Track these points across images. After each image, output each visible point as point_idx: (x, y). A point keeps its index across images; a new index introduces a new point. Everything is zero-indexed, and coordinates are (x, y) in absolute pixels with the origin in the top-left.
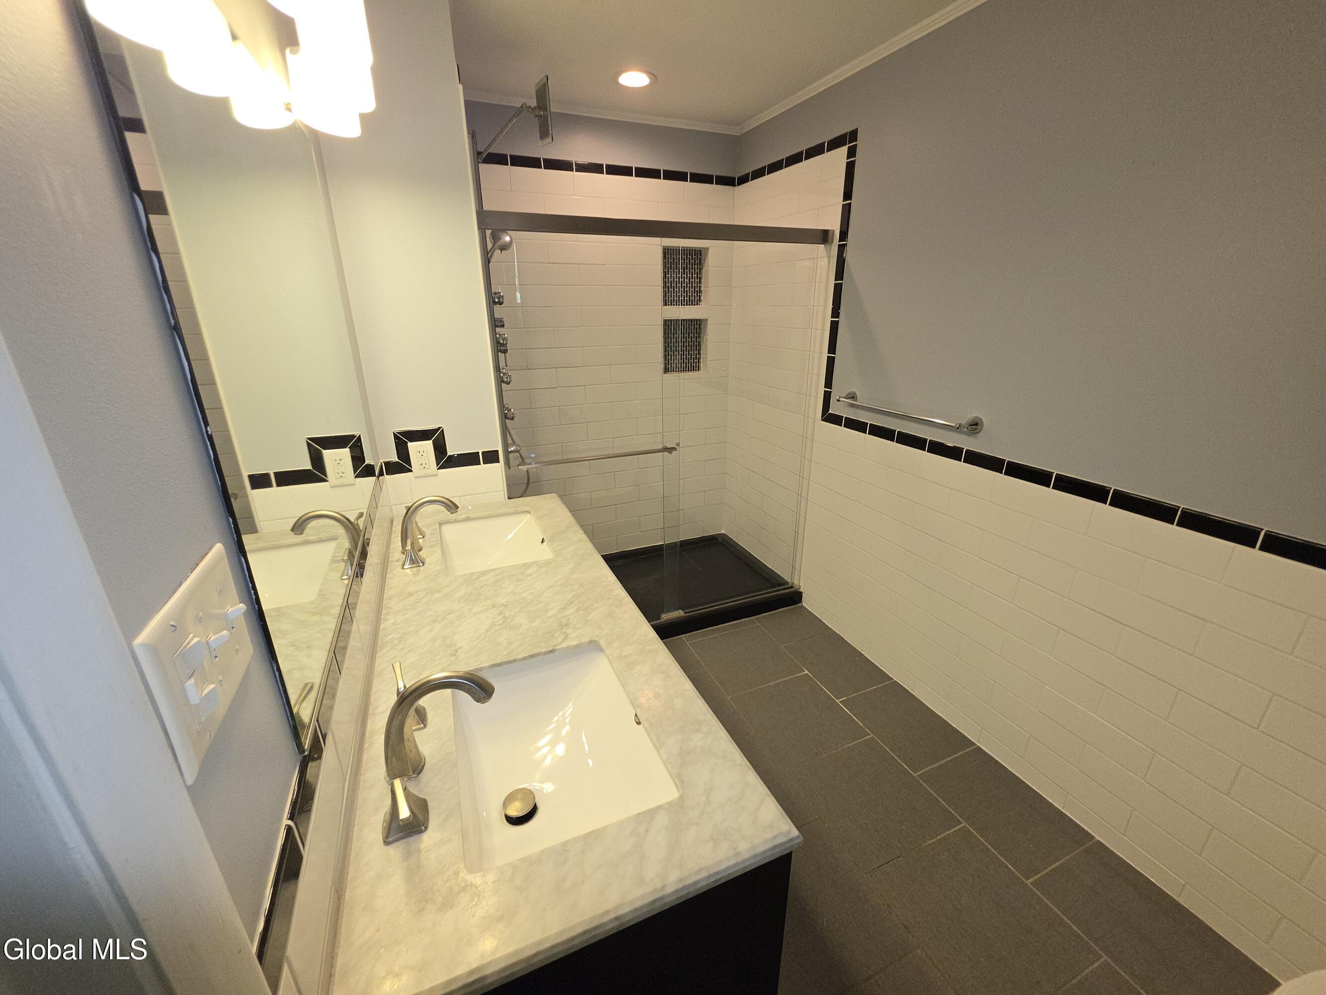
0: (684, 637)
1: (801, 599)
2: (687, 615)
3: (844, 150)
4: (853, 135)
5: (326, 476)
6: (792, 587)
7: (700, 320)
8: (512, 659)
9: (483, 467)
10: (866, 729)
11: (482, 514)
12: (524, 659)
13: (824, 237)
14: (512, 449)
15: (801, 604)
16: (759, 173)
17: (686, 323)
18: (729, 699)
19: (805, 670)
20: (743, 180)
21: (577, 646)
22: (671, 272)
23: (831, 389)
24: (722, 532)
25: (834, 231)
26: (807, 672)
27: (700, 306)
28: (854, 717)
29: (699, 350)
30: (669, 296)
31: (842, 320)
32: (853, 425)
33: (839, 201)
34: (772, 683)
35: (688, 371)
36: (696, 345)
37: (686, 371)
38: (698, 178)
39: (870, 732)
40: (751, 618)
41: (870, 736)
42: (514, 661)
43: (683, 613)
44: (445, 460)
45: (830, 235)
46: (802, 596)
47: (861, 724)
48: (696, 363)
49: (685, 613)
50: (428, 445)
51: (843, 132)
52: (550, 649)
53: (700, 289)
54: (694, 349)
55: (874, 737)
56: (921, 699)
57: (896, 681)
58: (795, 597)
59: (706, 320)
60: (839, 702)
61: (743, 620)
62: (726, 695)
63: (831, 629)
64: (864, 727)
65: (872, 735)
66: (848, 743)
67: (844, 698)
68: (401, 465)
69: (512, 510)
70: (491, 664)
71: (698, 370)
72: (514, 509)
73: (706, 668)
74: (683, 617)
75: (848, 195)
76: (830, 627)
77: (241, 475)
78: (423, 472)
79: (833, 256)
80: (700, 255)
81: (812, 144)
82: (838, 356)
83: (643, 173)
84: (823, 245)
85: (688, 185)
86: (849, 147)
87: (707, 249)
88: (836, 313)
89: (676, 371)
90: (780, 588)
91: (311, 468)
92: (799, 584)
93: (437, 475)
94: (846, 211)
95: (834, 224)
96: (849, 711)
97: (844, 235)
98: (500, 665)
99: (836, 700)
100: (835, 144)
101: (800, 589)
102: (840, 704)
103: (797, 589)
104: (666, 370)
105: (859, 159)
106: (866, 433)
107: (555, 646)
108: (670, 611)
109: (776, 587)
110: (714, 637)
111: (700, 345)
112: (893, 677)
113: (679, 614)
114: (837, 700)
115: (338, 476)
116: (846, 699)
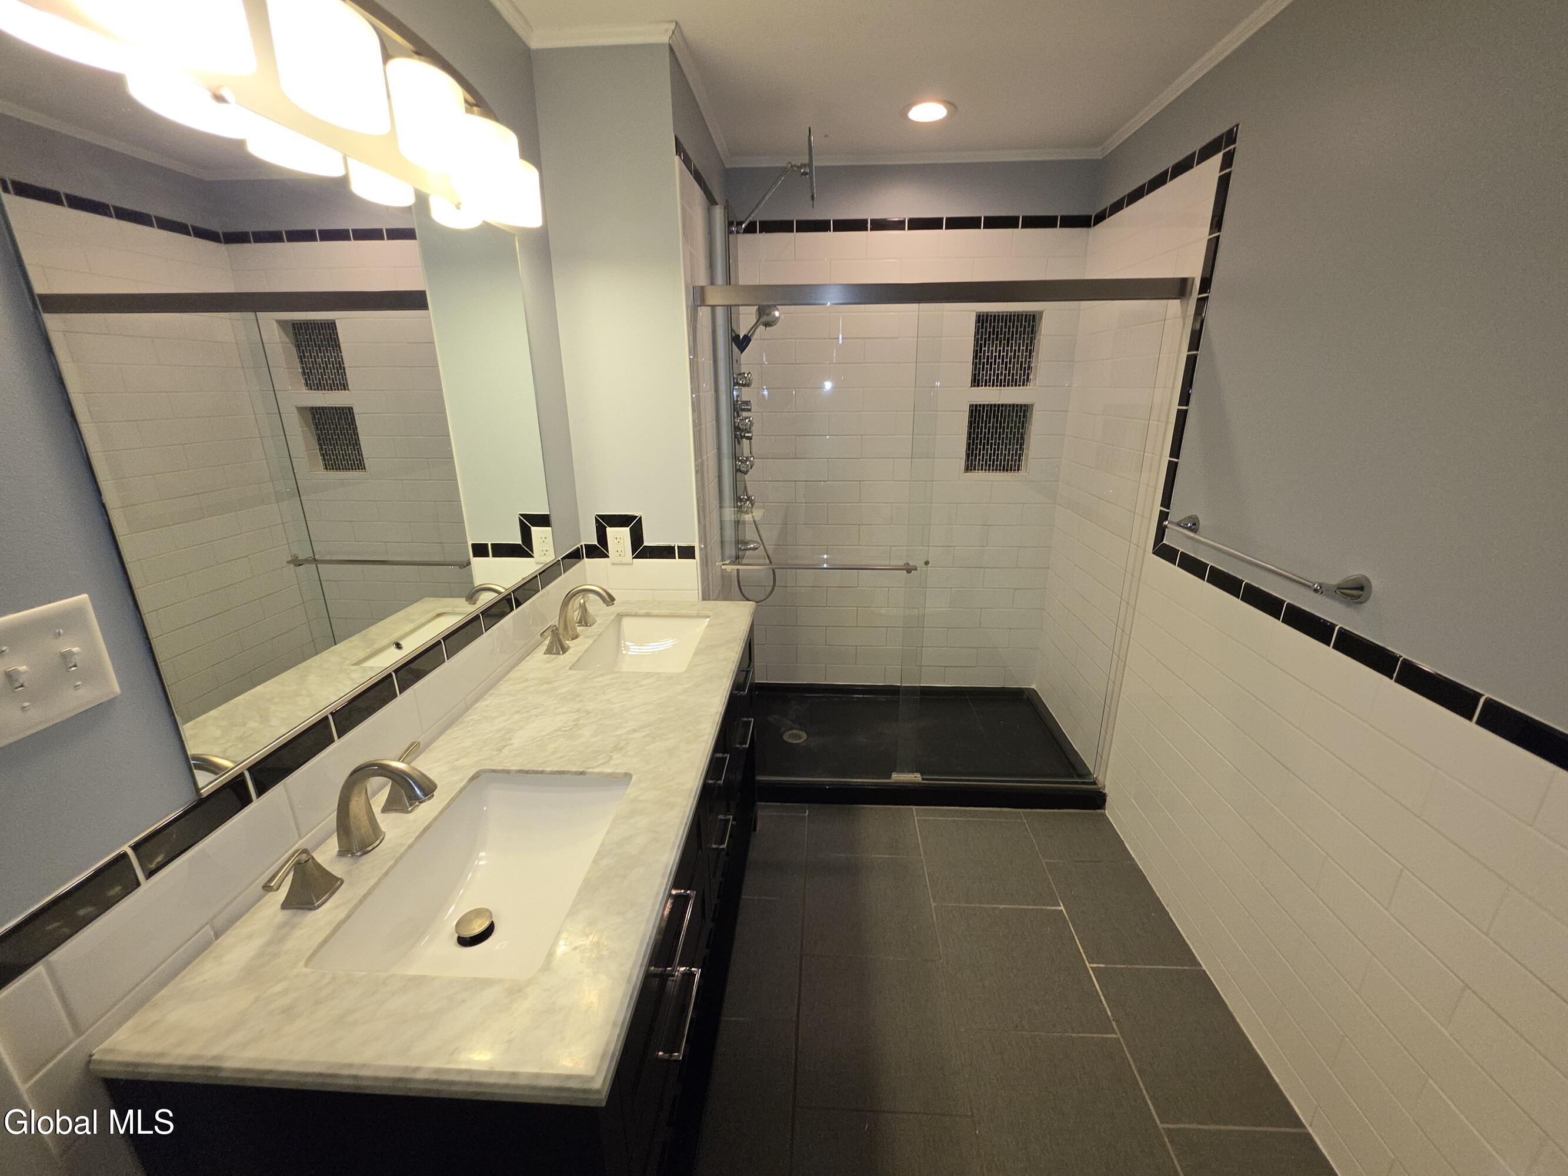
0: (916, 809)
1: (1104, 804)
2: (925, 782)
3: (1217, 159)
4: (1230, 137)
5: (532, 552)
6: (1094, 783)
7: (1025, 405)
8: (540, 769)
9: (677, 562)
10: (1114, 1023)
11: (663, 612)
12: (552, 773)
13: (1179, 288)
14: (752, 546)
15: (1103, 811)
16: (1117, 207)
17: (1006, 410)
18: (933, 906)
19: (1061, 904)
20: (1100, 218)
21: (611, 775)
22: (989, 344)
23: (1168, 509)
24: (1032, 687)
25: (1194, 279)
26: (1062, 908)
27: (1030, 387)
28: (1102, 998)
29: (1022, 444)
30: (983, 374)
31: (1192, 408)
32: (1193, 566)
33: (1203, 233)
34: (1002, 906)
35: (1004, 470)
36: (1018, 438)
37: (1000, 470)
38: (1033, 222)
39: (1117, 1031)
40: (1019, 810)
41: (1114, 1036)
42: (542, 772)
43: (920, 779)
44: (641, 550)
45: (1189, 283)
46: (1105, 801)
47: (1109, 1014)
48: (1015, 461)
49: (923, 779)
50: (626, 531)
51: (1217, 135)
52: (581, 770)
53: (1029, 366)
54: (1014, 443)
55: (1121, 1039)
56: (1235, 1014)
57: (1204, 971)
58: (1095, 800)
59: (1032, 405)
60: (1091, 967)
61: (1005, 809)
62: (931, 900)
63: (1132, 859)
64: (1112, 1018)
65: (1119, 1035)
66: (1073, 1031)
67: (1102, 965)
68: (599, 550)
69: (695, 612)
70: (519, 768)
71: (1018, 470)
72: (696, 612)
73: (923, 857)
74: (919, 783)
75: (1217, 223)
76: (1133, 855)
77: (467, 543)
78: (618, 560)
79: (1189, 316)
80: (1033, 322)
81: (1180, 157)
82: (1182, 461)
83: (955, 223)
84: (1179, 301)
85: (1019, 233)
86: (1224, 155)
87: (1041, 313)
88: (1185, 398)
89: (985, 470)
90: (1079, 780)
91: (521, 543)
92: (1104, 781)
93: (632, 564)
94: (1213, 247)
95: (1194, 271)
96: (1100, 986)
97: (1206, 283)
98: (527, 772)
99: (1087, 963)
100: (1206, 153)
101: (1104, 790)
102: (1091, 971)
103: (1100, 788)
104: (967, 469)
105: (1235, 169)
106: (1204, 580)
107: (587, 768)
108: (902, 771)
109: (1073, 777)
110: (954, 821)
111: (1022, 438)
112: (1201, 962)
113: (915, 777)
114: (1089, 963)
115: (543, 553)
116: (1106, 968)
